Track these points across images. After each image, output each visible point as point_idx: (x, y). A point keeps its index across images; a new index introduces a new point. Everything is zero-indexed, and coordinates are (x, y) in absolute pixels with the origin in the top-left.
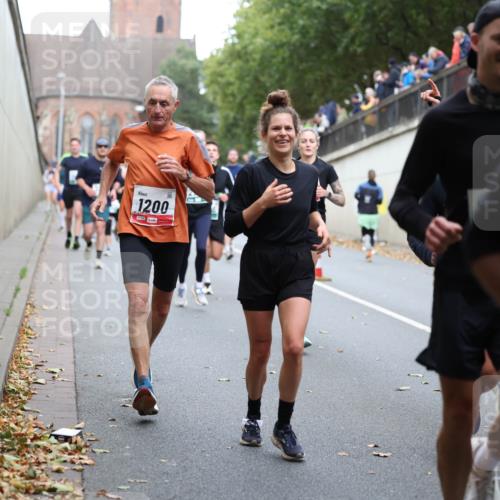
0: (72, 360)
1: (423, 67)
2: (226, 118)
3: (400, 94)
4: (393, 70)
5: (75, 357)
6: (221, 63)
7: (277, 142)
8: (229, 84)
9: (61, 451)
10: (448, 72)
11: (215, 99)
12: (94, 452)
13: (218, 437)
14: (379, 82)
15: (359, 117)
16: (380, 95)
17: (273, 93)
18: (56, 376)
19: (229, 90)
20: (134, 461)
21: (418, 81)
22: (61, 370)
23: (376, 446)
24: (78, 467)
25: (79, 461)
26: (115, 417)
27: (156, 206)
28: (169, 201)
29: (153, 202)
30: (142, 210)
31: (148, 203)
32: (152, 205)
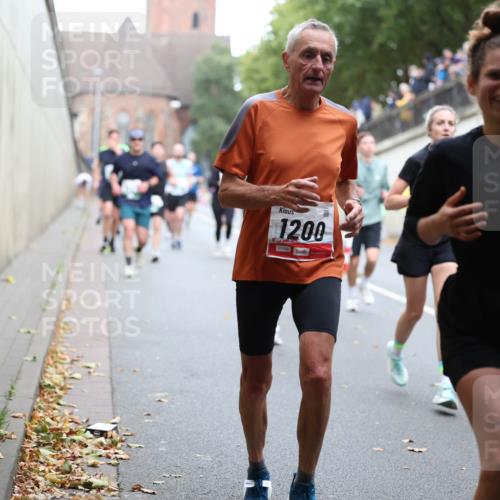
0: (108, 354)
3: (436, 89)
4: (429, 66)
5: (110, 352)
6: (256, 59)
8: (264, 80)
9: (97, 446)
12: (130, 447)
15: (394, 112)
16: (416, 90)
18: (92, 370)
20: (169, 456)
22: (97, 365)
23: (411, 441)
24: (113, 462)
25: (114, 456)
26: (150, 412)
27: (308, 230)
28: (325, 220)
29: (303, 224)
30: (286, 237)
31: (295, 225)
32: (302, 228)
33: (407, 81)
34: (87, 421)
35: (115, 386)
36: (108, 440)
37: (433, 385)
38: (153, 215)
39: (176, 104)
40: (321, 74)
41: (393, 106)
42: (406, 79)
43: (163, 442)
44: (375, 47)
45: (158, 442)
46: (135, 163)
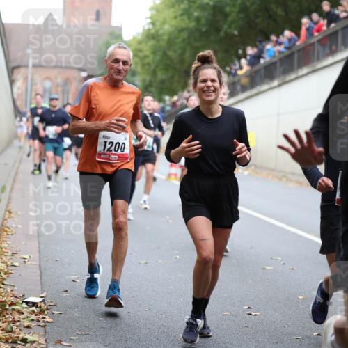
0: (38, 249)
1: (280, 44)
2: (144, 81)
3: (265, 63)
4: (260, 47)
5: (39, 247)
6: (140, 43)
7: (204, 92)
8: (146, 57)
9: (30, 313)
10: (298, 48)
11: (136, 67)
12: (53, 314)
13: (139, 302)
14: (250, 55)
15: (236, 79)
16: (251, 64)
17: (201, 54)
18: (26, 260)
19: (146, 61)
20: (81, 319)
21: (277, 54)
22: (30, 257)
23: (249, 308)
24: (42, 324)
25: (42, 320)
26: (66, 289)
27: (117, 147)
28: (125, 142)
29: (114, 144)
30: (106, 150)
31: (111, 144)
32: (114, 146)
33: (245, 58)
34: (23, 296)
35: (43, 271)
36: (38, 309)
37: (264, 269)
38: (65, 149)
39: (84, 74)
40: (122, 71)
41: (235, 74)
42: (245, 56)
43: (76, 310)
44: (222, 34)
45: (73, 310)
46: (53, 115)
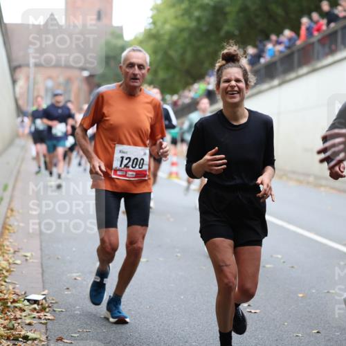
0: (39, 247)
1: (280, 43)
4: (261, 46)
5: (41, 245)
7: (227, 93)
9: (31, 310)
10: (298, 48)
12: (54, 311)
13: (140, 300)
14: (251, 55)
17: (226, 51)
18: (28, 258)
20: (82, 317)
21: (277, 54)
22: (32, 255)
24: (43, 321)
25: (44, 317)
26: (68, 286)
27: (135, 163)
28: (144, 158)
29: (132, 159)
30: (123, 166)
31: (128, 160)
32: (132, 161)
34: (25, 293)
35: (45, 269)
36: (40, 306)
39: (86, 74)
40: (138, 76)
43: (78, 307)
45: (74, 307)
